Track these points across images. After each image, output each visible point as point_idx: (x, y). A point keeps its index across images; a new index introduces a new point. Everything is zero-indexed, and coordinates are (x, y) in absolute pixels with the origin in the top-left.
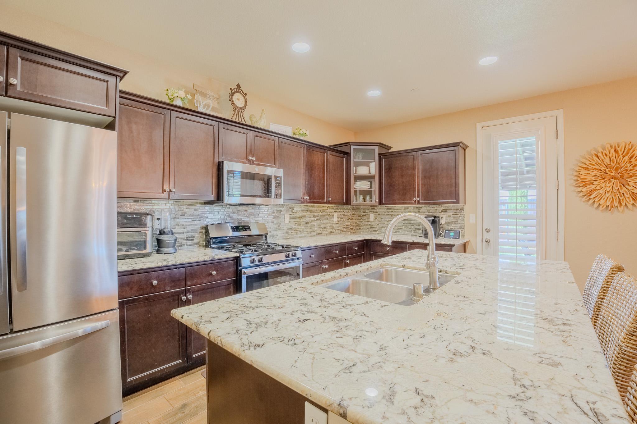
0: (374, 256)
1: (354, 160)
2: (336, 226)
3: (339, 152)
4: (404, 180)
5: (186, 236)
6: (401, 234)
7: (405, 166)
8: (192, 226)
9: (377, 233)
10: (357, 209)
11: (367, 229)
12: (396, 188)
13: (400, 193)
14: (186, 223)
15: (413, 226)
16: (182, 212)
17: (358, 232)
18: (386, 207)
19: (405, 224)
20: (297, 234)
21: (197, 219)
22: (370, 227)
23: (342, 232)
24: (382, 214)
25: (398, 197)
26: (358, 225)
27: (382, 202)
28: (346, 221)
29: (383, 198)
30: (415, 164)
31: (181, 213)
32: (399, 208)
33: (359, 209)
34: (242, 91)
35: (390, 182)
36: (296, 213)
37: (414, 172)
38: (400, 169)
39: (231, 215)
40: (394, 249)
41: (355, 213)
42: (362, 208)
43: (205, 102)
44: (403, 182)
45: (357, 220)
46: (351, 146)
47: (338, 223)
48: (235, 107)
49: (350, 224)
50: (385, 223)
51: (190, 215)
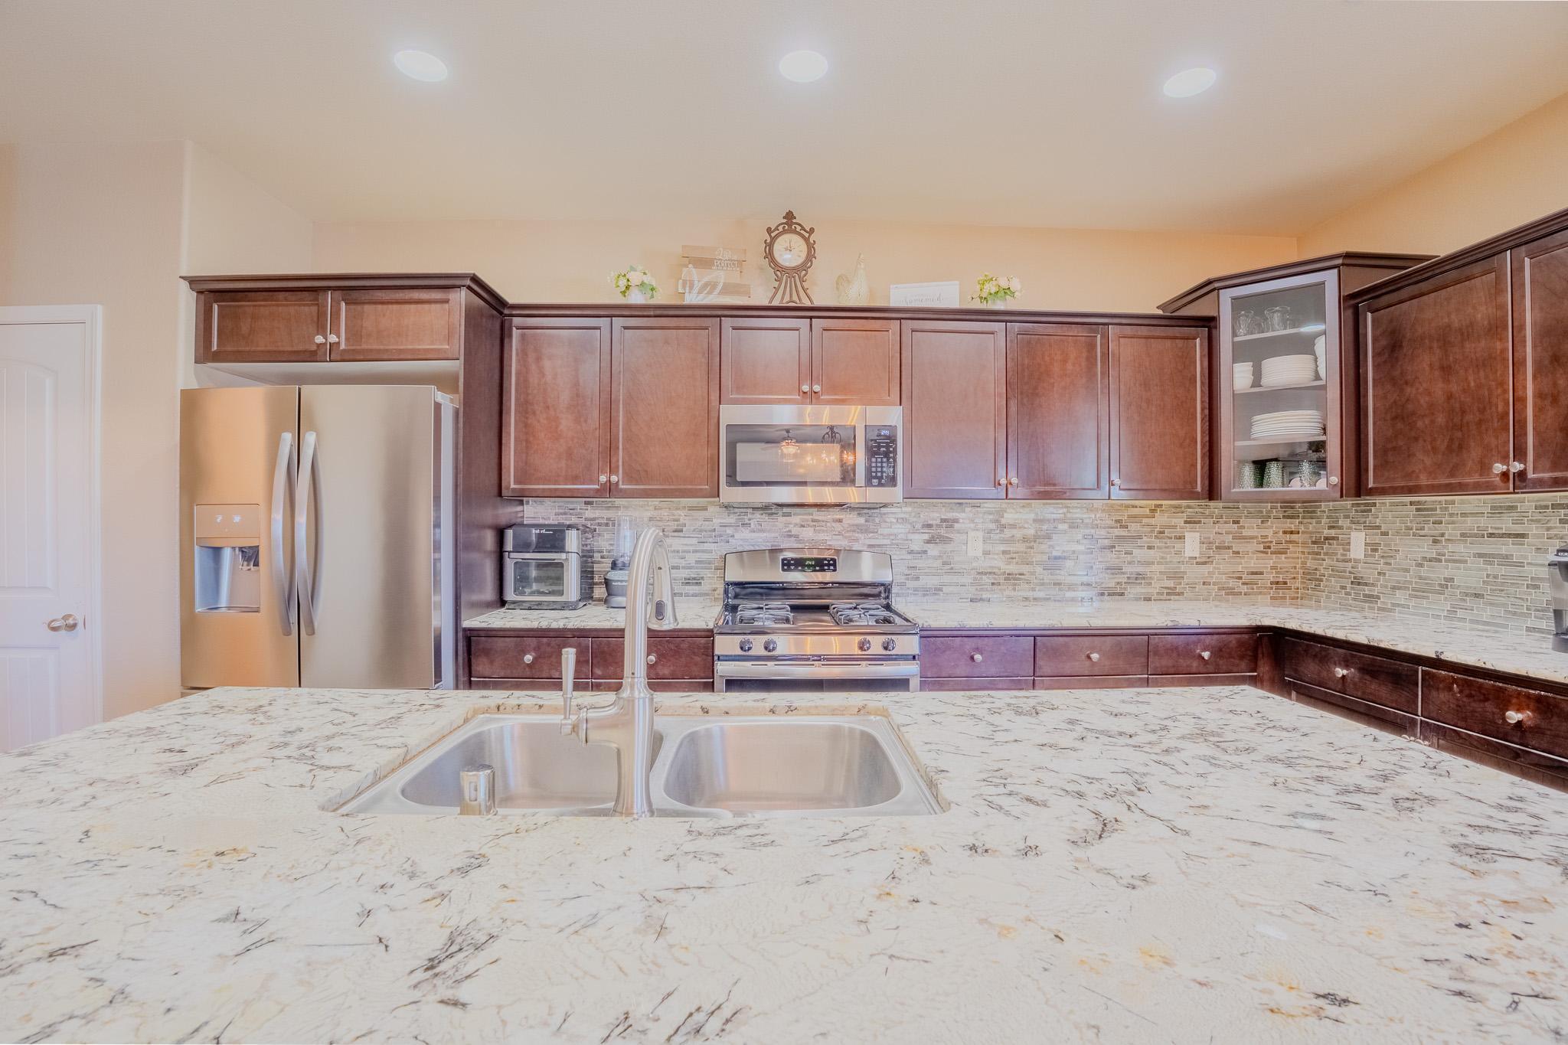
0: (1297, 692)
1: (1237, 339)
2: (1195, 573)
3: (1180, 324)
4: (1454, 388)
5: (684, 576)
6: (1477, 622)
7: (1456, 325)
8: (698, 555)
9: (1379, 609)
10: (1308, 512)
11: (1343, 588)
12: (1420, 424)
13: (1438, 443)
14: (686, 548)
15: (1537, 587)
16: (676, 522)
17: (1311, 600)
18: (1411, 503)
19: (1496, 577)
20: (1014, 589)
21: (710, 540)
22: (1352, 583)
23: (1227, 594)
24: (1398, 533)
25: (1428, 461)
26: (1309, 574)
27: (1363, 488)
28: (1252, 558)
29: (1367, 470)
30: (1503, 307)
31: (674, 525)
32: (1468, 508)
33: (1314, 512)
34: (800, 225)
35: (1395, 402)
36: (1013, 526)
37: (1498, 345)
38: (1435, 345)
39: (795, 531)
40: (1368, 677)
41: (1302, 528)
42: (1324, 512)
43: (706, 279)
44: (1450, 397)
45: (1309, 553)
46: (1220, 291)
47: (1205, 563)
48: (780, 269)
49: (1272, 568)
50: (1407, 570)
51: (694, 530)
